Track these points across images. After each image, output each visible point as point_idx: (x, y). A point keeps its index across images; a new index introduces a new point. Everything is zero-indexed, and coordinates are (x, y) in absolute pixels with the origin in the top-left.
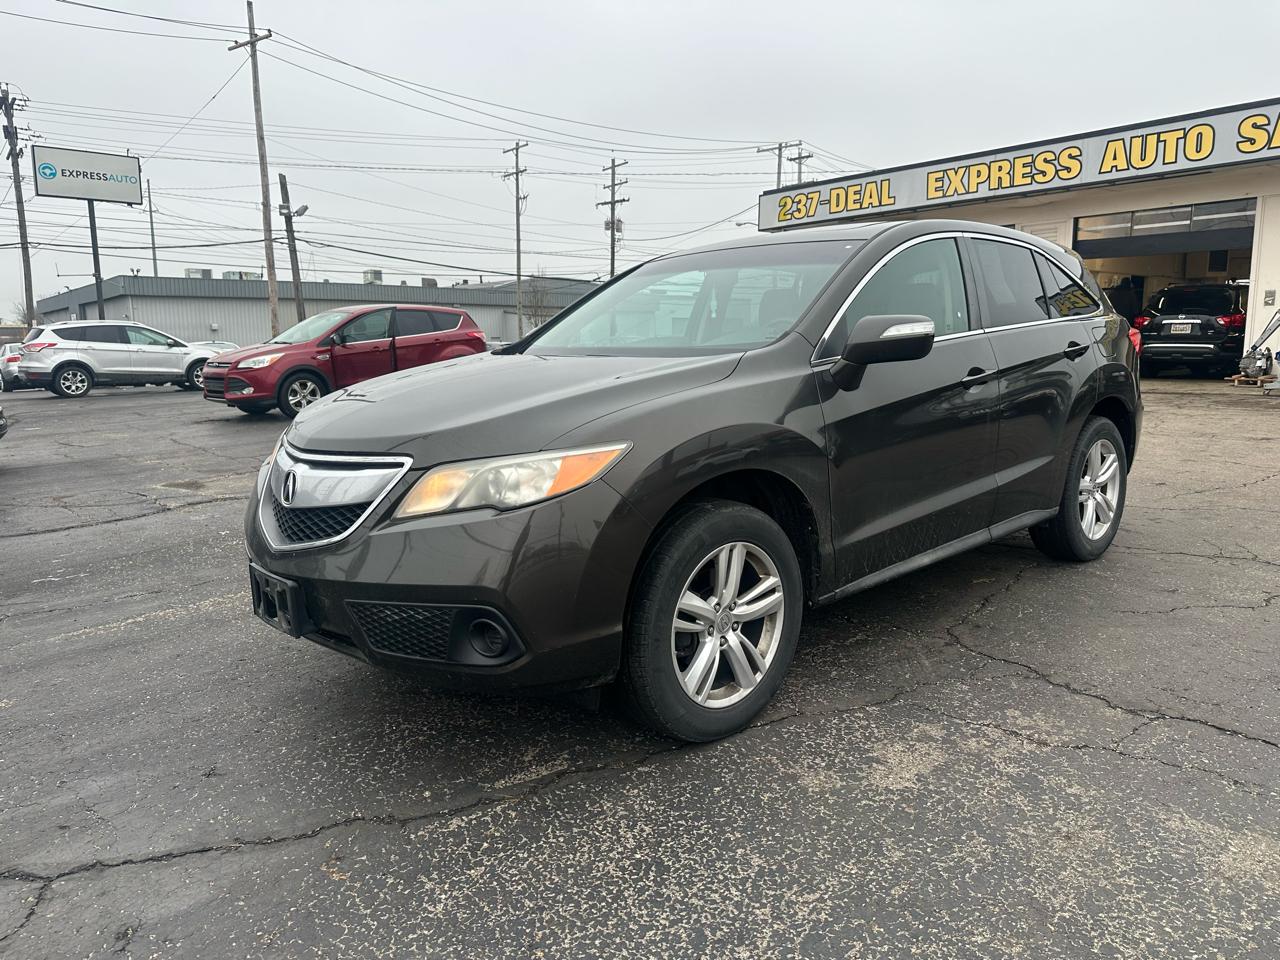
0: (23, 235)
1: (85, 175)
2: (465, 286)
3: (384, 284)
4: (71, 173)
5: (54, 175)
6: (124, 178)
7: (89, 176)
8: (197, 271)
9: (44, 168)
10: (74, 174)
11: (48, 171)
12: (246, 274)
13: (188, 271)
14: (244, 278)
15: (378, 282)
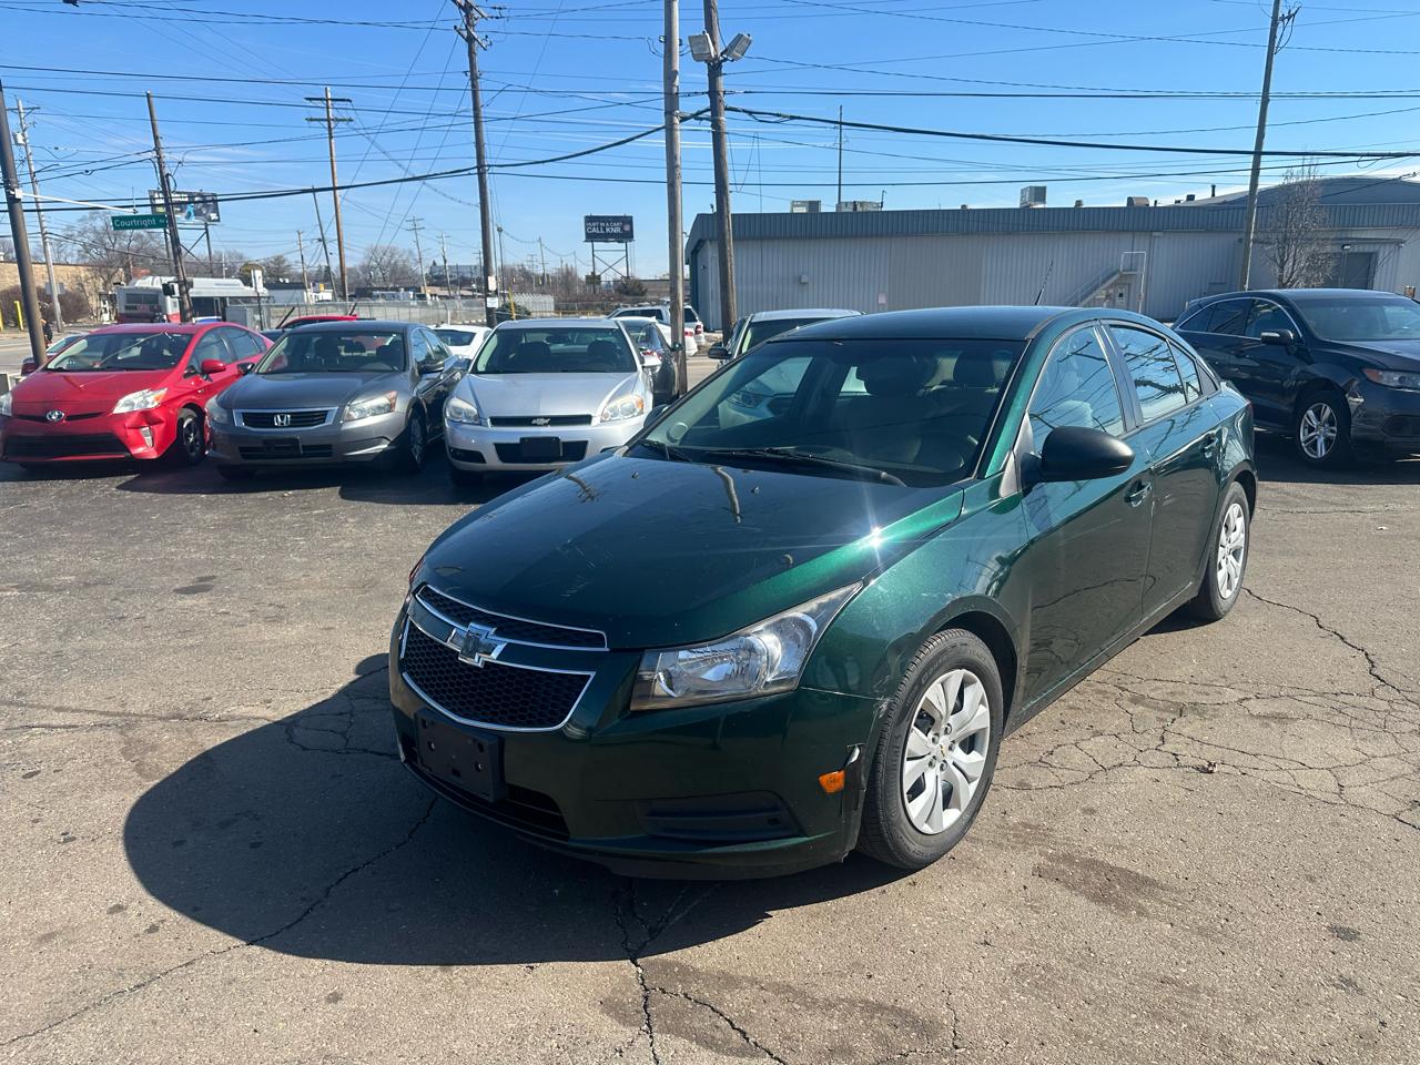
0: (480, 157)
2: (1191, 204)
3: (1047, 206)
8: (803, 203)
12: (862, 204)
13: (794, 204)
14: (859, 209)
15: (1041, 206)
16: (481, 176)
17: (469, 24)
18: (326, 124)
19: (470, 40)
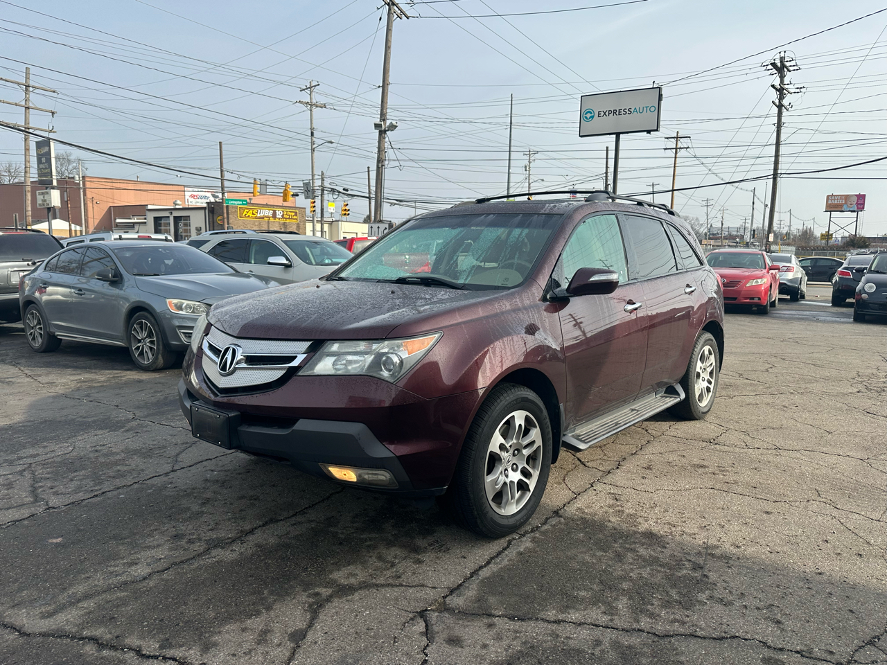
1: (615, 112)
4: (605, 113)
5: (592, 117)
6: (645, 109)
7: (617, 113)
9: (586, 114)
10: (607, 113)
11: (589, 115)
16: (775, 179)
17: (781, 98)
18: (674, 151)
19: (780, 106)
